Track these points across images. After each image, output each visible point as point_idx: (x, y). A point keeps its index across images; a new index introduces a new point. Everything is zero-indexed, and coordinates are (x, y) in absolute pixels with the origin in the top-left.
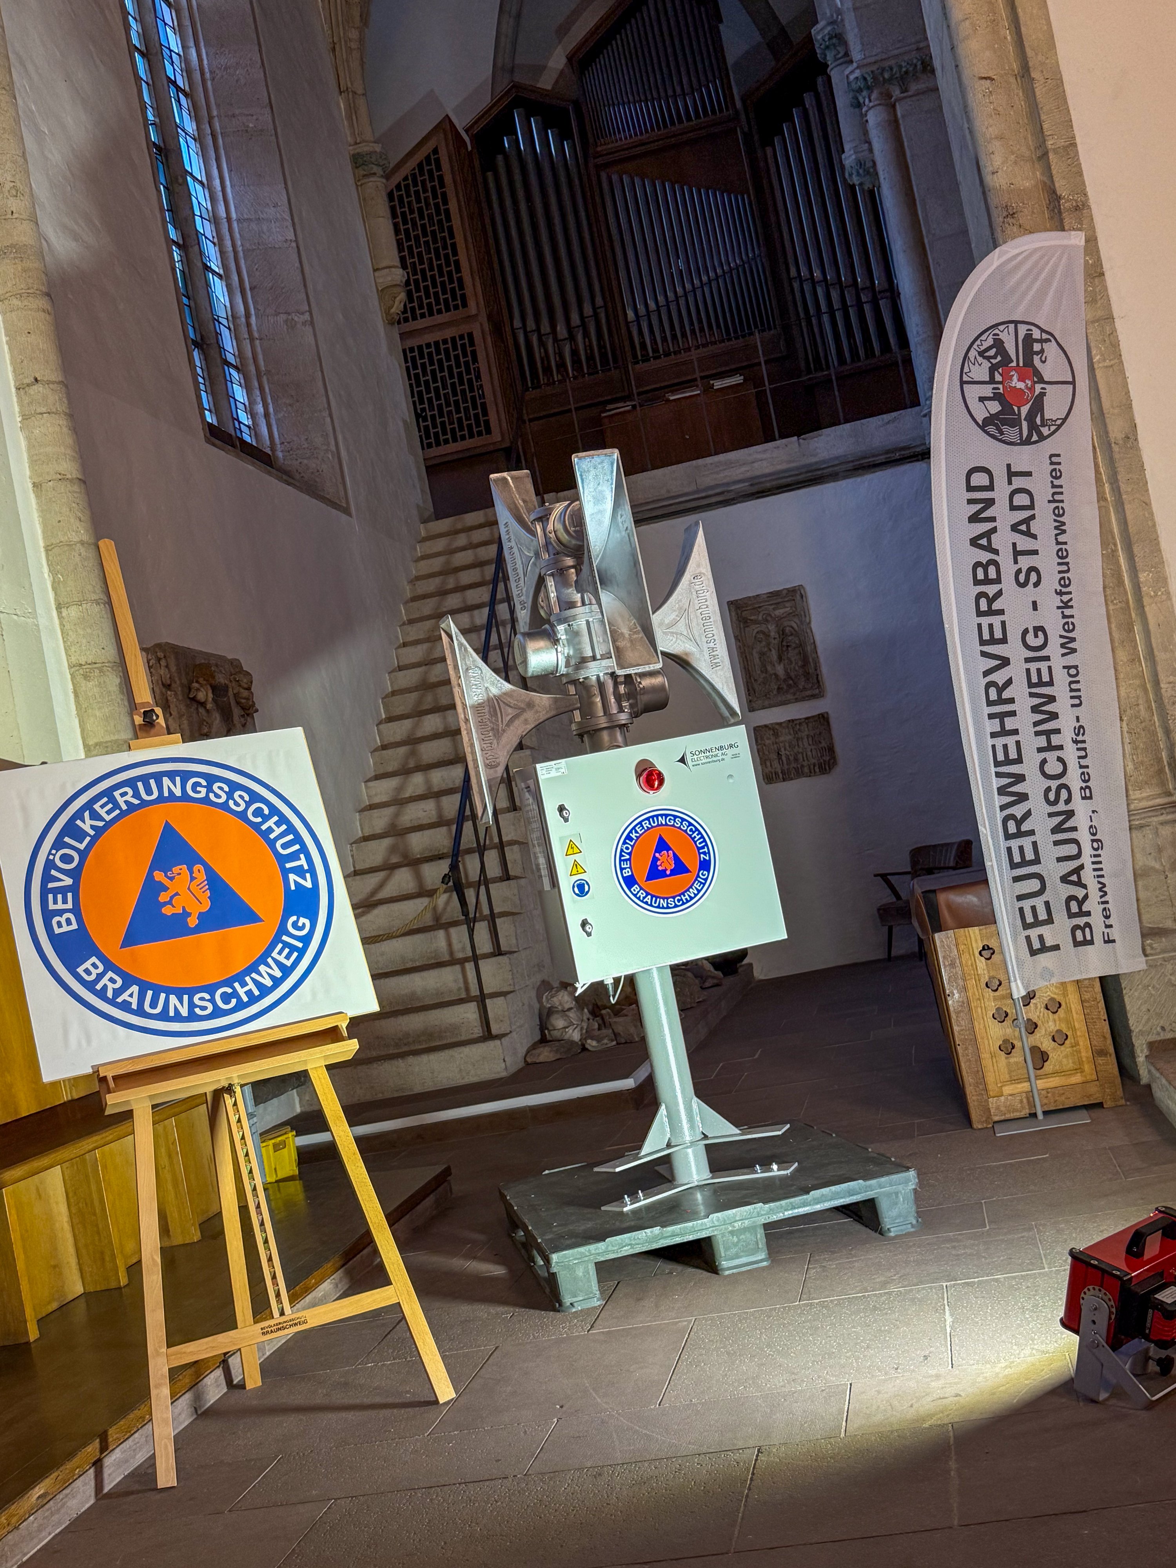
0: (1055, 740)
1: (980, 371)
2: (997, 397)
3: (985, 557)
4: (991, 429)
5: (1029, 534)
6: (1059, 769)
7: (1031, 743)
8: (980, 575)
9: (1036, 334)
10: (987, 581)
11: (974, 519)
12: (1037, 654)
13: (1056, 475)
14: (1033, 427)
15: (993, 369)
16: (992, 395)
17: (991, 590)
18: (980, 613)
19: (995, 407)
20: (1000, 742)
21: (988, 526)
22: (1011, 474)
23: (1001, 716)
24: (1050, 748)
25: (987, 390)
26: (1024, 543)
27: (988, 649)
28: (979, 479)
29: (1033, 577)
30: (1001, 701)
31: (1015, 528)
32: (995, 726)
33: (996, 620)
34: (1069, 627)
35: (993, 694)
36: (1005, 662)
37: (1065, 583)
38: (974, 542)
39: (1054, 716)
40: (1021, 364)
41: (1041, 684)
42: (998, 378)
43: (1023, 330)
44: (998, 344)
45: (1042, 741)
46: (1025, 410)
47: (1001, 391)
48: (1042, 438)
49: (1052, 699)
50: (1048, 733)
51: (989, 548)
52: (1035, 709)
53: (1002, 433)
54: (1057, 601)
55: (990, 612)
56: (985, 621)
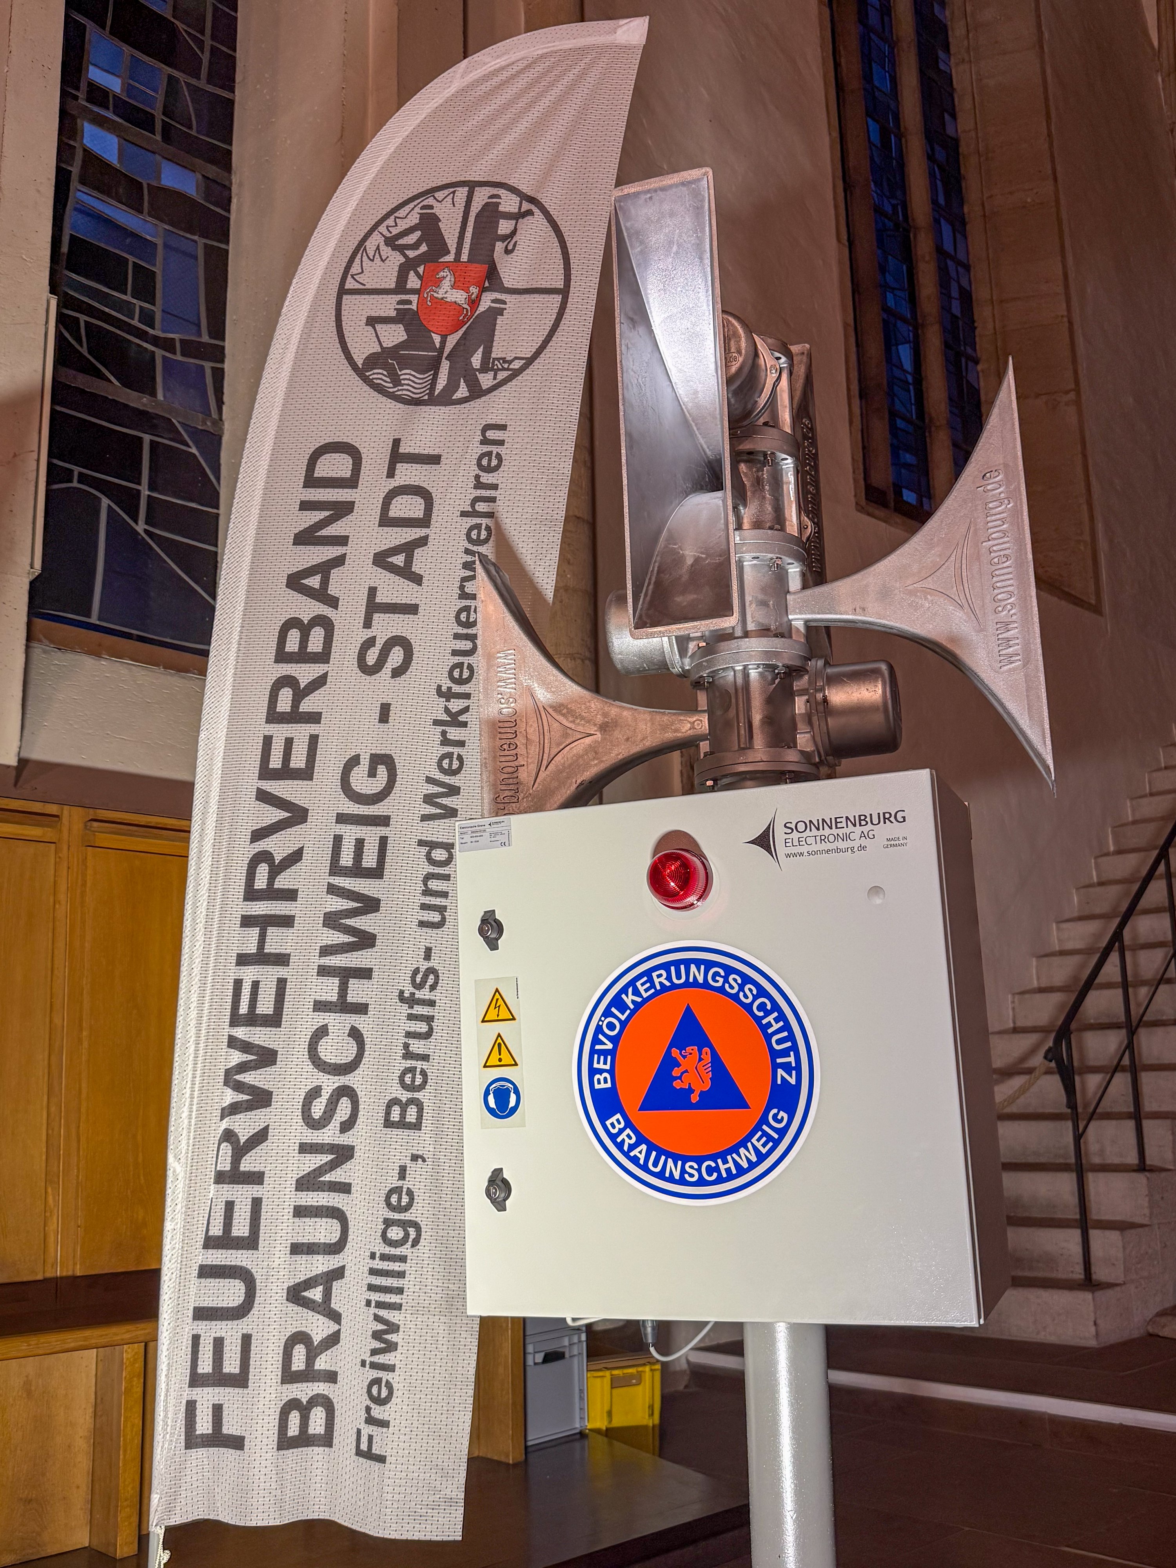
0: (357, 991)
1: (382, 272)
2: (402, 317)
4: (378, 375)
5: (407, 573)
7: (306, 988)
8: (292, 644)
9: (509, 203)
10: (303, 656)
11: (305, 538)
12: (365, 809)
13: (488, 463)
14: (462, 371)
15: (406, 268)
16: (393, 314)
17: (305, 673)
18: (274, 717)
19: (394, 335)
20: (249, 975)
21: (331, 552)
22: (397, 457)
23: (266, 923)
24: (344, 1006)
25: (388, 306)
26: (393, 590)
28: (333, 466)
29: (396, 656)
30: (272, 894)
31: (381, 560)
32: (249, 941)
33: (301, 733)
34: (451, 765)
35: (260, 878)
36: (297, 816)
37: (461, 675)
38: (295, 582)
39: (366, 940)
40: (464, 257)
41: (358, 871)
42: (413, 282)
43: (481, 197)
44: (428, 222)
45: (329, 989)
46: (453, 341)
47: (414, 307)
48: (476, 392)
49: (371, 905)
50: (346, 975)
51: (321, 595)
52: (331, 920)
53: (397, 382)
55: (295, 717)
56: (280, 732)
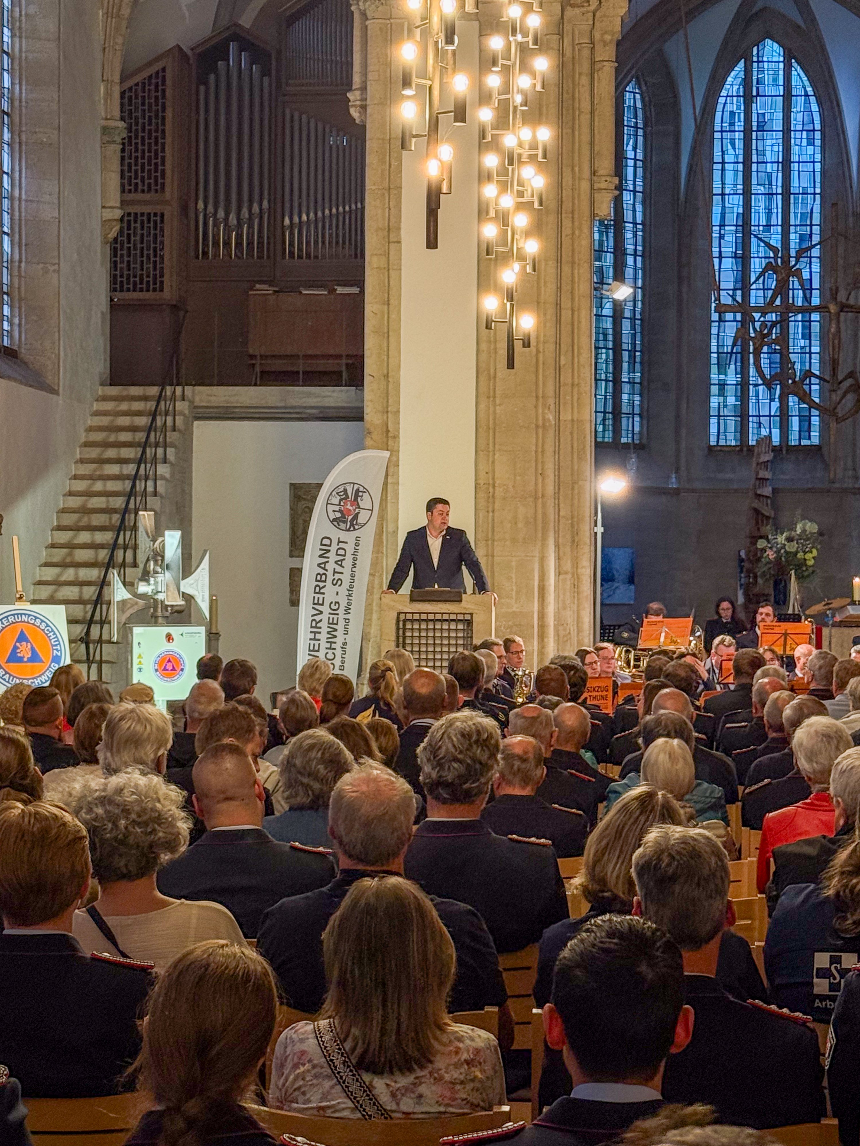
0: (333, 646)
1: (336, 500)
2: (340, 511)
3: (322, 571)
4: (335, 523)
5: (341, 565)
6: (332, 657)
7: (324, 645)
8: (319, 578)
9: (361, 489)
10: (320, 581)
11: (321, 556)
12: (334, 612)
13: (357, 545)
14: (352, 525)
15: (341, 500)
16: (338, 510)
17: (321, 584)
18: (315, 593)
19: (338, 515)
20: (312, 642)
21: (326, 560)
22: (339, 542)
23: (315, 633)
24: (330, 648)
25: (337, 508)
26: (338, 569)
27: (316, 607)
28: (326, 542)
29: (339, 582)
30: (316, 627)
31: (336, 562)
32: (312, 636)
33: (321, 596)
34: (349, 604)
35: (314, 624)
36: (321, 613)
37: (351, 587)
38: (319, 565)
39: (335, 637)
40: (353, 500)
41: (333, 624)
42: (342, 504)
43: (356, 487)
44: (345, 490)
45: (328, 645)
46: (350, 518)
47: (342, 509)
48: (355, 529)
49: (336, 630)
50: (331, 643)
51: (324, 569)
52: (328, 633)
53: (339, 525)
54: (347, 593)
55: (319, 593)
56: (317, 596)
